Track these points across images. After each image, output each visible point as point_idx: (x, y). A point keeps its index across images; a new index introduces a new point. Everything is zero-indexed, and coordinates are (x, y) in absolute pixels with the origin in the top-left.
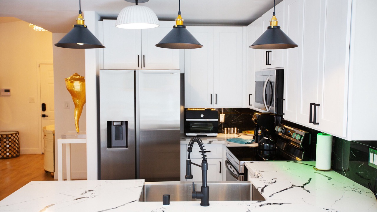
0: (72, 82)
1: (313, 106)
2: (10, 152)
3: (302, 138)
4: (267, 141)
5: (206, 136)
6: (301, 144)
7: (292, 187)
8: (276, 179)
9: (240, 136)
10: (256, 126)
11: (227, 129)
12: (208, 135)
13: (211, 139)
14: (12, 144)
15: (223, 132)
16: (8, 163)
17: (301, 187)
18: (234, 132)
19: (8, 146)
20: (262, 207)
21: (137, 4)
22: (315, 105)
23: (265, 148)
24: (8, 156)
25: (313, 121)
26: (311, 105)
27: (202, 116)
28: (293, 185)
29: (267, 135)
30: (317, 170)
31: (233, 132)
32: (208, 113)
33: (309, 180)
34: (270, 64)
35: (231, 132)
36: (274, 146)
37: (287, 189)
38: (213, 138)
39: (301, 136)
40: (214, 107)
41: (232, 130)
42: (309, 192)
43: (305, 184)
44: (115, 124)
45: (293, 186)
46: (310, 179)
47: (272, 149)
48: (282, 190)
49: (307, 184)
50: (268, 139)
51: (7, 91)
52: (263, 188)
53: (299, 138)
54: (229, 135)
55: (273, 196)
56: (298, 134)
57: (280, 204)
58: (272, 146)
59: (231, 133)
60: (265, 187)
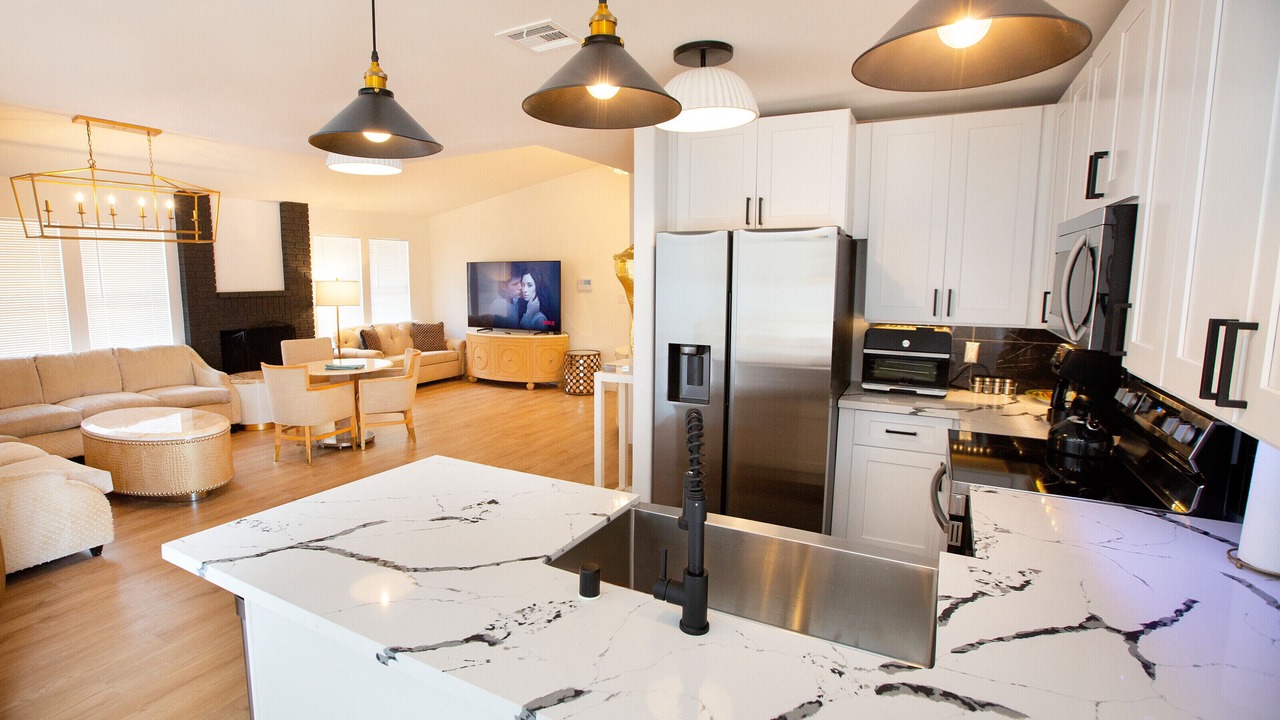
0: (624, 261)
1: (1222, 330)
2: (585, 384)
3: (1201, 439)
4: (1079, 430)
5: (914, 394)
6: (1194, 459)
7: (1082, 627)
8: (1037, 572)
9: (1018, 401)
10: (1059, 381)
11: (983, 382)
12: (920, 391)
13: (920, 403)
14: (589, 371)
15: (966, 387)
16: (581, 402)
17: (1122, 638)
18: (1002, 391)
19: (582, 375)
20: (886, 698)
21: (703, 64)
22: (1233, 327)
23: (1070, 450)
24: (581, 392)
25: (1214, 390)
26: (1214, 325)
27: (906, 343)
28: (1092, 618)
29: (1081, 412)
30: (1242, 565)
31: (1000, 390)
32: (924, 337)
33: (1182, 607)
34: (1102, 195)
35: (993, 389)
36: (1101, 447)
37: (1053, 631)
38: (933, 400)
39: (1198, 432)
40: (943, 322)
41: (997, 385)
42: (1152, 675)
43: (1153, 626)
44: (687, 350)
45: (1088, 625)
46: (1189, 605)
47: (1092, 454)
48: (1031, 629)
49: (1165, 625)
50: (1082, 422)
51: (588, 282)
52: (957, 604)
53: (1190, 436)
54: (986, 396)
55: (972, 653)
56: (1185, 422)
57: (970, 705)
58: (1095, 445)
59: (993, 392)
60: (965, 601)
